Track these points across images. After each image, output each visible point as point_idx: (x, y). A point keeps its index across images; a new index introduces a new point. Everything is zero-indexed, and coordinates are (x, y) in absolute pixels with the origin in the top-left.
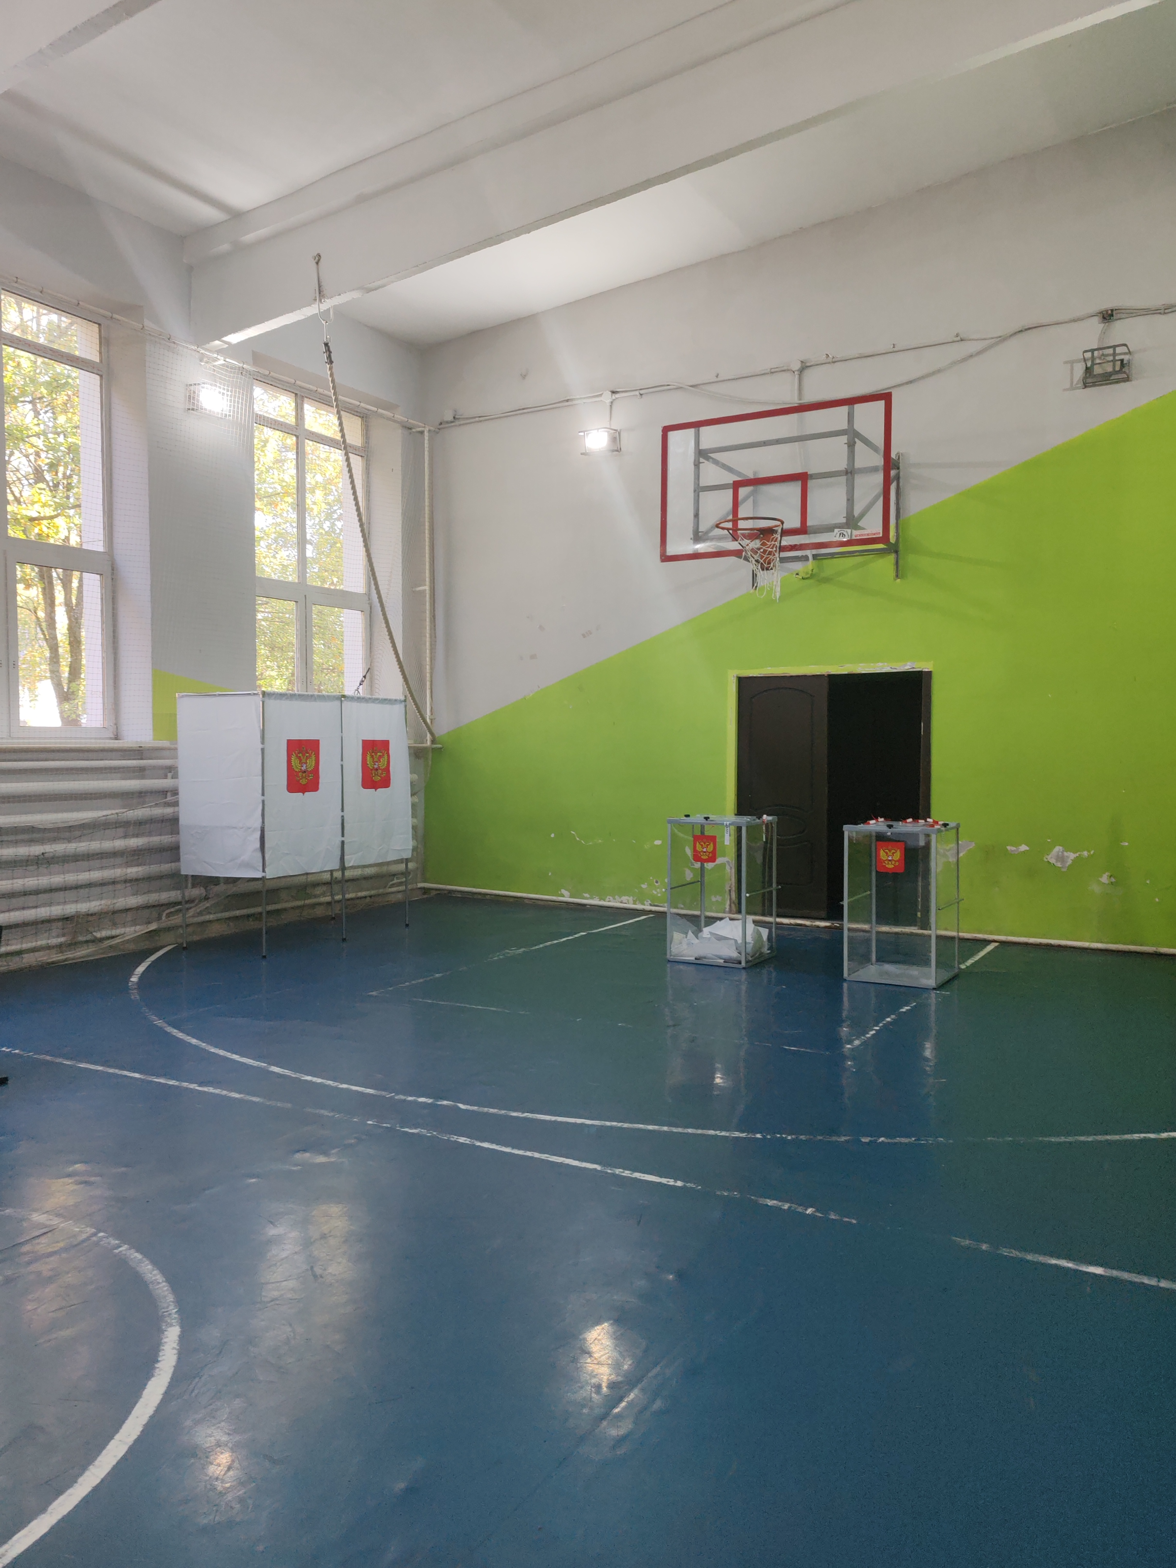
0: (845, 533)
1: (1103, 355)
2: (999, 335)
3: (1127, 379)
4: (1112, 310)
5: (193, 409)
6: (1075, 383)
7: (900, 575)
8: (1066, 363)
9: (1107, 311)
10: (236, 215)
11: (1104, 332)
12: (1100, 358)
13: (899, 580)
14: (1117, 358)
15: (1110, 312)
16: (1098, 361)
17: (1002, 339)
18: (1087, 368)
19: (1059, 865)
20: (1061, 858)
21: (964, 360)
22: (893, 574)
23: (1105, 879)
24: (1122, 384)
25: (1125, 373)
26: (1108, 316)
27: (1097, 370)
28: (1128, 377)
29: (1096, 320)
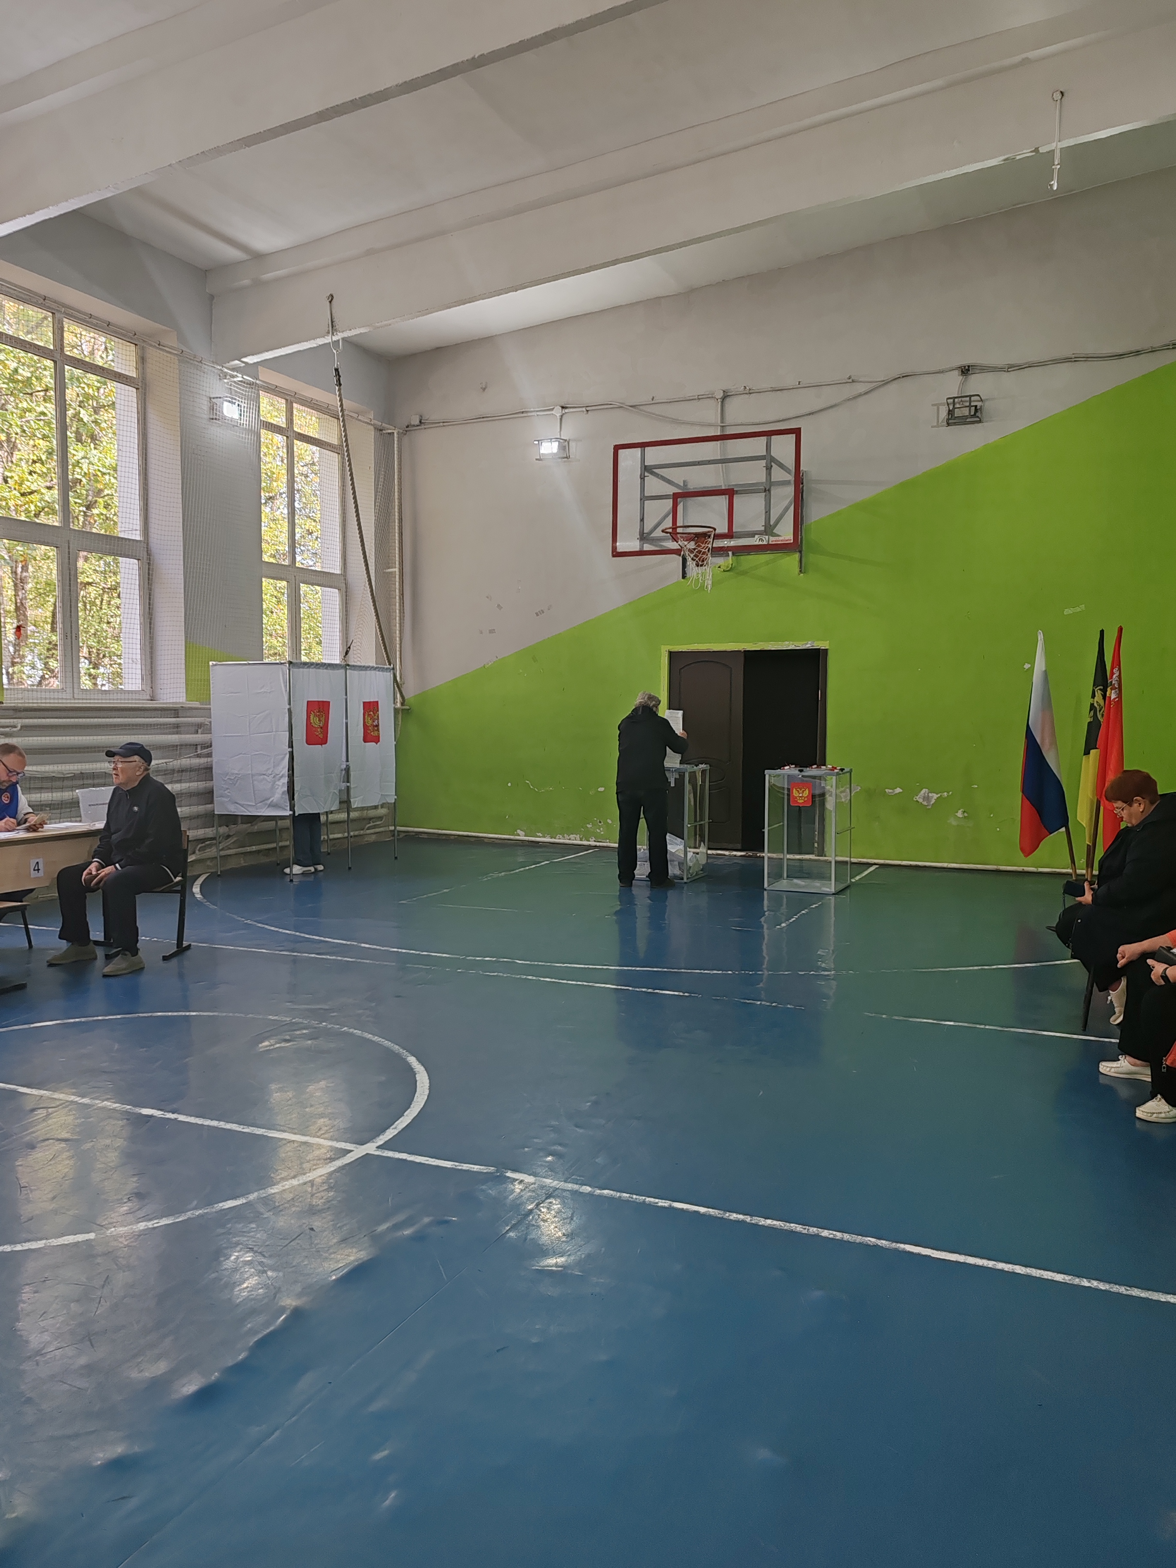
0: (764, 539)
1: (962, 401)
2: (883, 379)
3: (980, 421)
4: (969, 366)
5: (216, 419)
6: (940, 421)
7: (803, 571)
8: (933, 405)
9: (965, 367)
10: (258, 257)
11: (963, 383)
12: (959, 403)
13: (802, 574)
14: (973, 404)
15: (967, 368)
16: (957, 406)
17: (886, 383)
18: (949, 410)
19: (925, 803)
20: (927, 798)
21: (855, 398)
22: (797, 570)
23: (960, 814)
24: (976, 425)
25: (978, 417)
26: (965, 371)
27: (957, 413)
28: (980, 420)
29: (956, 373)
